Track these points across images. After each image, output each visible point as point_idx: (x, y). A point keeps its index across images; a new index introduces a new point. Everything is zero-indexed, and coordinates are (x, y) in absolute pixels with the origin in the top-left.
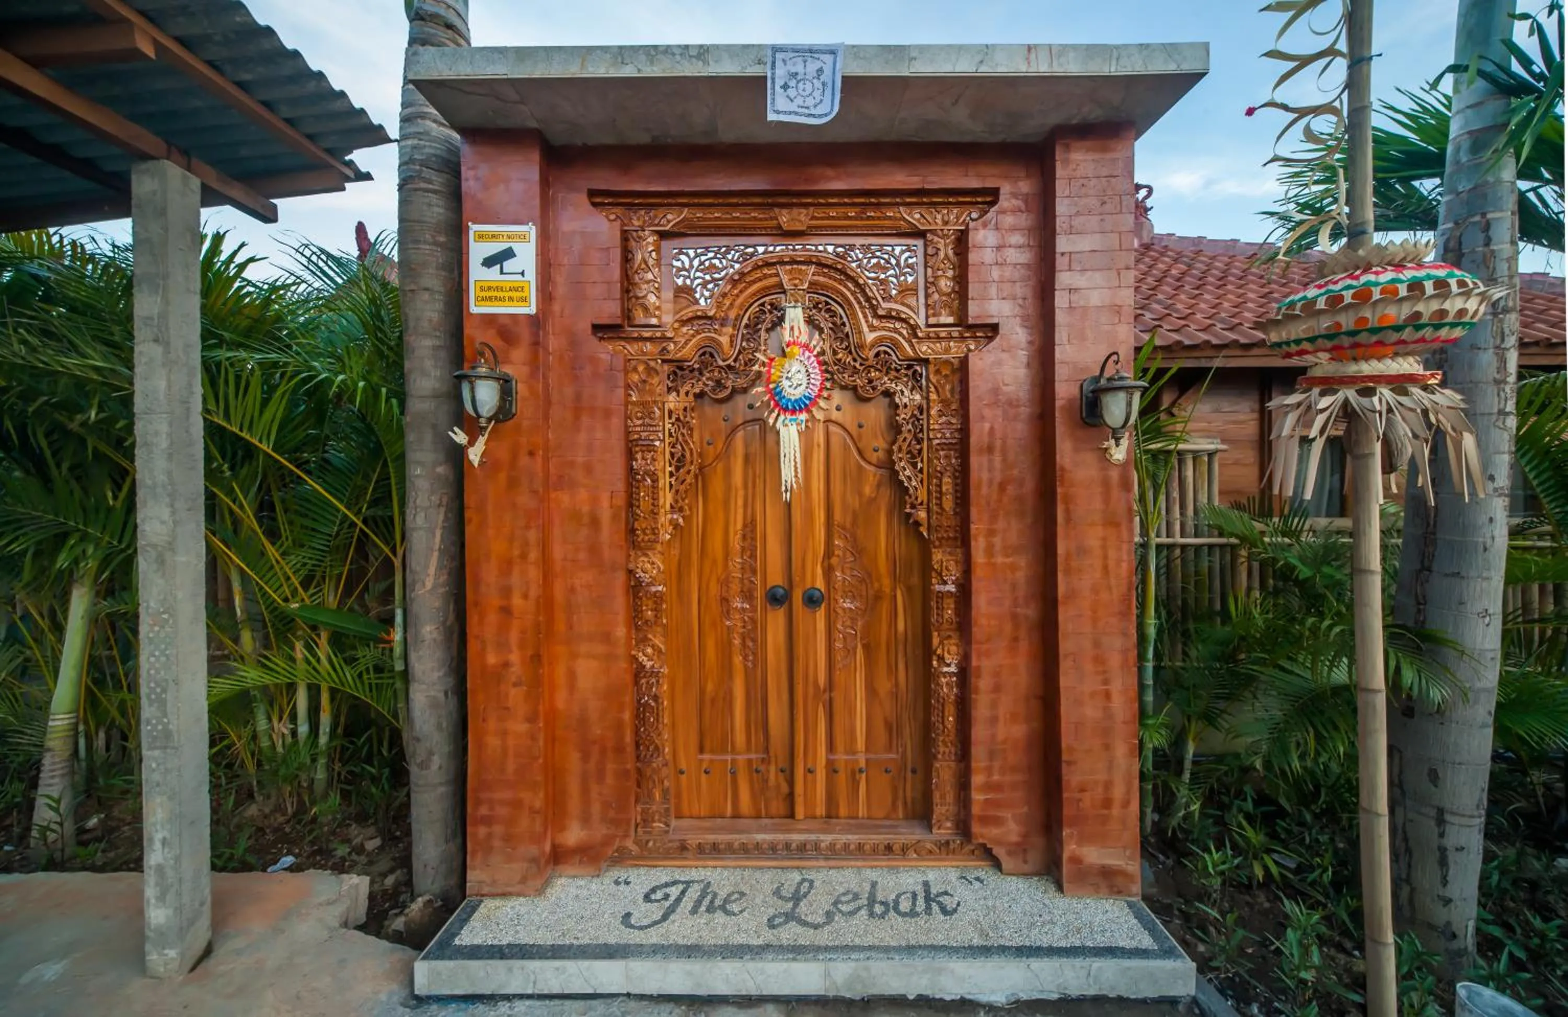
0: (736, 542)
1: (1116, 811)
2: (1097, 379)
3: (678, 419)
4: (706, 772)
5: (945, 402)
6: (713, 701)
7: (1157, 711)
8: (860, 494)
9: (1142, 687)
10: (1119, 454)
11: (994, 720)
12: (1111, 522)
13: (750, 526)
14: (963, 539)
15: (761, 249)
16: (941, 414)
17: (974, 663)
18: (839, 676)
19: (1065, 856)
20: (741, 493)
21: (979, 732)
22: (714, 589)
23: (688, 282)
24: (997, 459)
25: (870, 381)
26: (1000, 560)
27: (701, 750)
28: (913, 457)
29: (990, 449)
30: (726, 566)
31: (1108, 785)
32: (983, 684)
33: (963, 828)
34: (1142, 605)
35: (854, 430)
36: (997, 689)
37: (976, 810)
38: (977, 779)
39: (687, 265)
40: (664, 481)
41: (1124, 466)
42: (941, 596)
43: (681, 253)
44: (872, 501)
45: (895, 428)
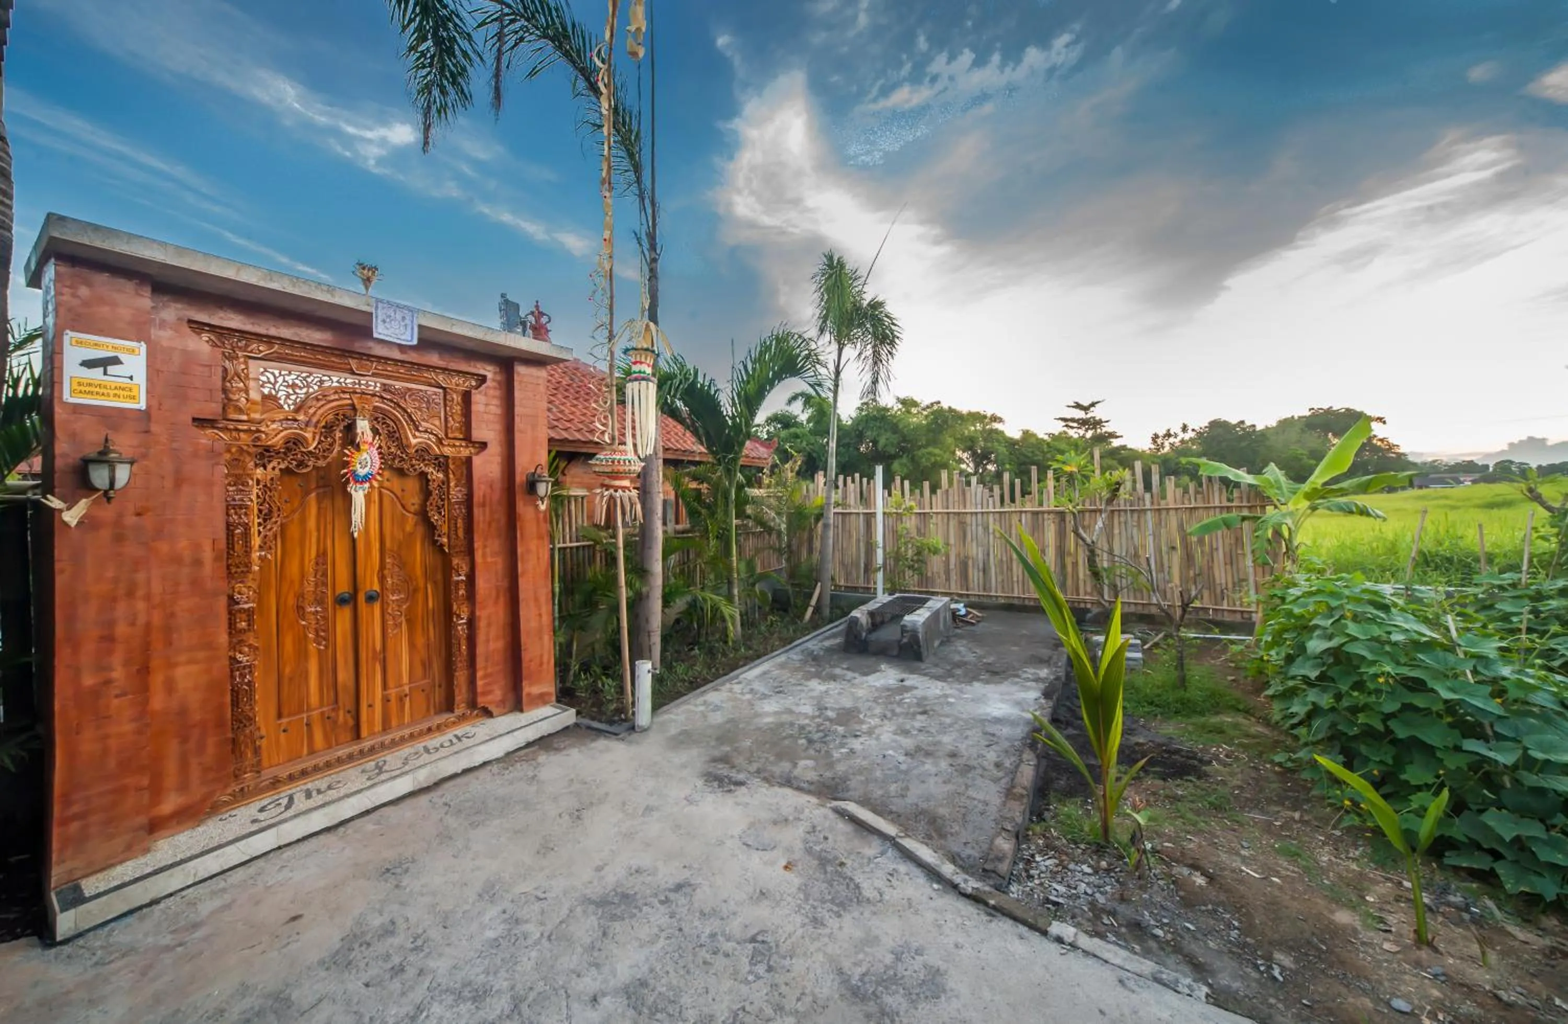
0: (310, 568)
1: (545, 666)
2: (534, 474)
3: (265, 486)
4: (284, 731)
5: (458, 480)
6: (291, 679)
7: (560, 628)
8: (403, 530)
9: (554, 619)
10: (543, 507)
11: (488, 641)
12: (540, 537)
13: (322, 555)
14: (470, 552)
15: (335, 379)
16: (456, 486)
17: (478, 613)
18: (390, 644)
19: (524, 693)
20: (315, 534)
21: (480, 650)
22: (291, 601)
23: (274, 392)
24: (487, 509)
25: (412, 466)
26: (489, 560)
27: (280, 716)
28: (439, 508)
29: (483, 505)
30: (302, 584)
31: (542, 656)
32: (482, 625)
33: (472, 704)
34: (553, 577)
35: (399, 493)
36: (489, 625)
37: (479, 690)
38: (479, 674)
39: (272, 380)
40: (255, 530)
41: (545, 511)
42: (458, 582)
43: (266, 371)
44: (411, 534)
45: (427, 494)
